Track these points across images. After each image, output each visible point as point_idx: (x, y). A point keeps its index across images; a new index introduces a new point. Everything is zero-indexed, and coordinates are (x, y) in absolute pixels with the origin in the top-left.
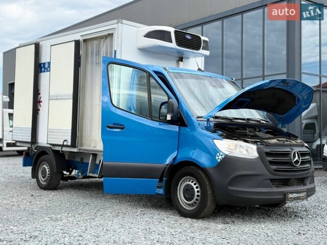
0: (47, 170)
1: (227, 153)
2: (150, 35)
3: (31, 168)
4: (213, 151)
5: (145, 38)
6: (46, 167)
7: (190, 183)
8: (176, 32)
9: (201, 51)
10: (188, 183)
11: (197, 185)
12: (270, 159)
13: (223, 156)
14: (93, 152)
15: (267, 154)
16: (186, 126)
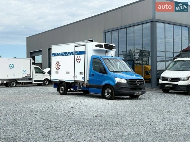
1: (118, 81)
2: (97, 46)
4: (114, 81)
5: (95, 47)
8: (105, 45)
9: (113, 50)
12: (130, 83)
14: (79, 82)
15: (129, 82)
16: (107, 74)
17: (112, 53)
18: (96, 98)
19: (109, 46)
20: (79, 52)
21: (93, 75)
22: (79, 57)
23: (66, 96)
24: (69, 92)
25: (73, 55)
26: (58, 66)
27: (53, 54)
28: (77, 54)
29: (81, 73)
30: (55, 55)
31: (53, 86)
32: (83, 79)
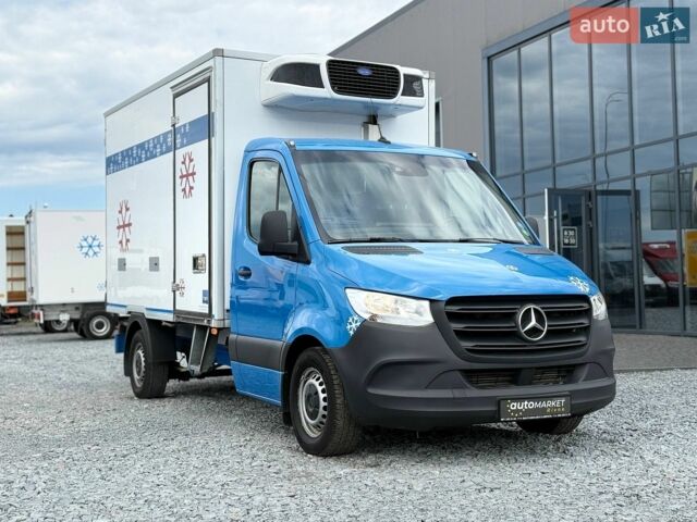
0: (143, 360)
1: (367, 316)
2: (281, 74)
3: (122, 355)
5: (273, 83)
6: (141, 353)
7: (314, 382)
8: (331, 64)
9: (400, 99)
10: (311, 381)
11: (324, 386)
12: (458, 326)
13: (358, 324)
15: (453, 317)
16: (308, 262)
19: (365, 72)
20: (188, 128)
21: (246, 273)
22: (190, 160)
25: (167, 150)
26: (124, 225)
27: (109, 161)
29: (196, 263)
30: (114, 163)
32: (204, 302)
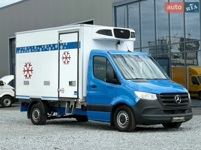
0: (38, 113)
1: (141, 98)
2: (100, 32)
4: (133, 97)
5: (97, 34)
6: (37, 111)
7: (123, 114)
8: (114, 30)
9: (130, 39)
10: (122, 114)
11: (127, 115)
12: (163, 100)
13: (139, 99)
14: (68, 100)
15: (162, 98)
16: (120, 84)
17: (128, 45)
18: (100, 129)
19: (122, 32)
20: (66, 44)
21: (94, 87)
22: (68, 54)
23: (43, 127)
24: (49, 118)
25: (55, 49)
26: (28, 70)
27: (18, 49)
28: (63, 49)
29: (71, 83)
30: (21, 50)
31: (20, 108)
32: (75, 94)
